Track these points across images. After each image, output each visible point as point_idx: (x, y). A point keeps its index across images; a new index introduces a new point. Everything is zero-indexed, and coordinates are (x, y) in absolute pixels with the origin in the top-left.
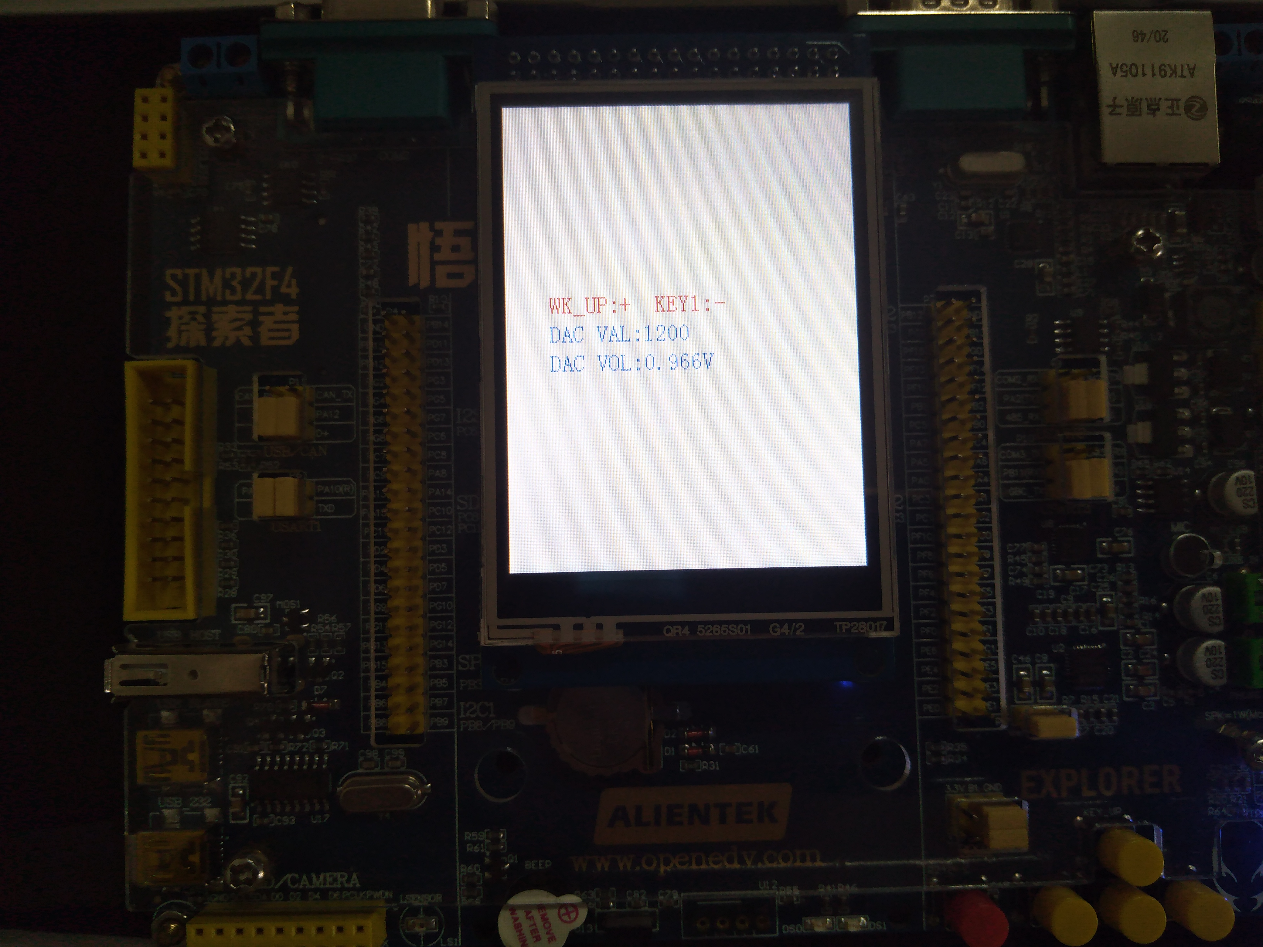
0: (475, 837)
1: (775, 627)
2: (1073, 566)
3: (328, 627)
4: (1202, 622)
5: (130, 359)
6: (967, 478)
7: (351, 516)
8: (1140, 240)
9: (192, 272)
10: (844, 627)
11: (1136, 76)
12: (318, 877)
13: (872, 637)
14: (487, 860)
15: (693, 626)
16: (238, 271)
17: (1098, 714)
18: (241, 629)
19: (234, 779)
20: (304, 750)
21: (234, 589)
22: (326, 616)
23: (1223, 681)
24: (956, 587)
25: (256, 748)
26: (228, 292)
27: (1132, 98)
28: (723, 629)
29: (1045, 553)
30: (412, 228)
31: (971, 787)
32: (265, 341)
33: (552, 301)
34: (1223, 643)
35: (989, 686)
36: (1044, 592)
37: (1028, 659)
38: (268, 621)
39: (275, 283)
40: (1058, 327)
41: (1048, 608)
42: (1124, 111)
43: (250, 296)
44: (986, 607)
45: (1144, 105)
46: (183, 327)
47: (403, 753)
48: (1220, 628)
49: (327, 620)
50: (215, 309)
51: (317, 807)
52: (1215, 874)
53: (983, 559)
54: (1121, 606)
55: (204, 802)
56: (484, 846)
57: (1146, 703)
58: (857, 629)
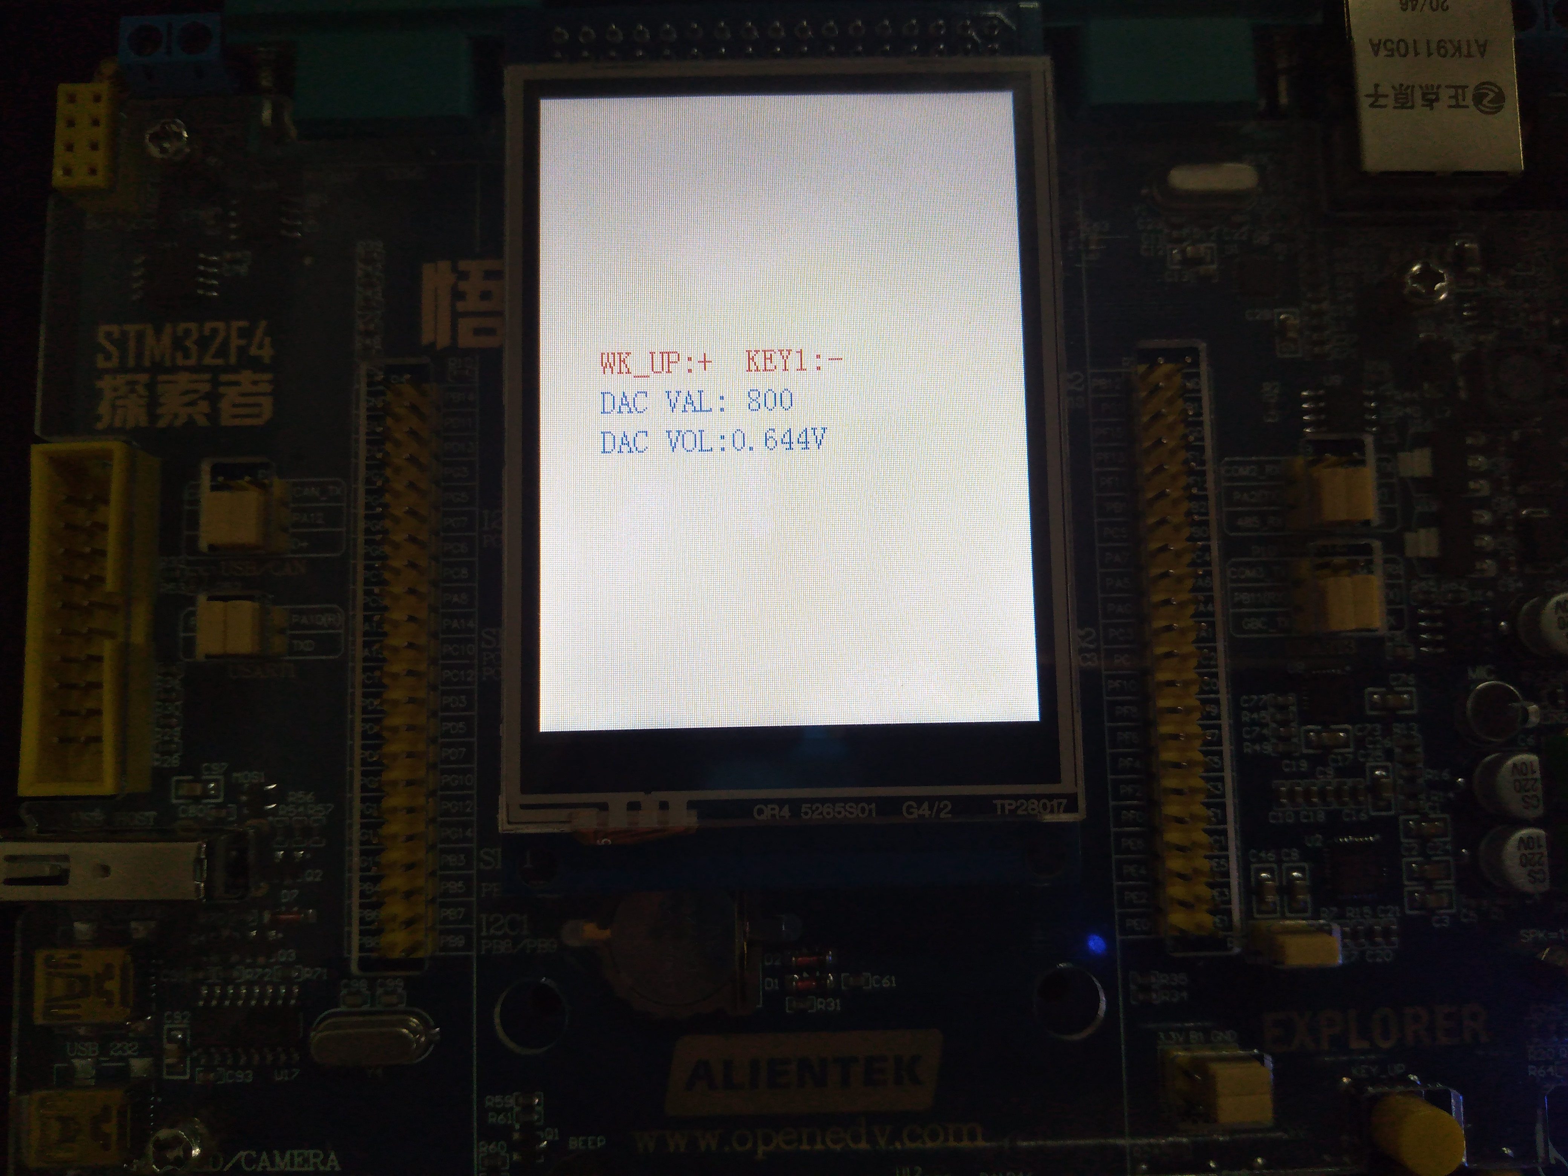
0: (499, 1103)
1: (910, 807)
2: (1334, 727)
3: (301, 809)
4: (1514, 803)
5: (39, 441)
6: (1182, 605)
7: (337, 657)
8: (1416, 278)
9: (132, 329)
10: (1007, 807)
11: (1405, 56)
12: (282, 1158)
13: (1047, 821)
14: (516, 1136)
15: (795, 804)
16: (193, 326)
17: (1370, 934)
18: (184, 811)
19: (170, 1017)
20: (266, 979)
21: (176, 756)
22: (300, 794)
23: (1545, 887)
24: (1169, 755)
25: (200, 975)
26: (179, 355)
27: (1401, 85)
28: (837, 809)
29: (1293, 709)
30: (427, 269)
31: (1193, 1036)
32: (226, 421)
33: (605, 357)
34: (1543, 832)
35: (1217, 894)
36: (1294, 763)
37: (1271, 856)
38: (220, 800)
39: (242, 342)
40: (1306, 400)
41: (1299, 785)
42: (1391, 101)
43: (208, 361)
44: (1212, 783)
45: (1418, 94)
46: (119, 402)
47: (402, 984)
48: (1540, 812)
49: (301, 799)
50: (162, 378)
51: (283, 1057)
52: (1540, 1160)
53: (1208, 716)
54: (1400, 781)
55: (130, 1048)
56: (512, 1115)
57: (1438, 917)
58: (1026, 809)
